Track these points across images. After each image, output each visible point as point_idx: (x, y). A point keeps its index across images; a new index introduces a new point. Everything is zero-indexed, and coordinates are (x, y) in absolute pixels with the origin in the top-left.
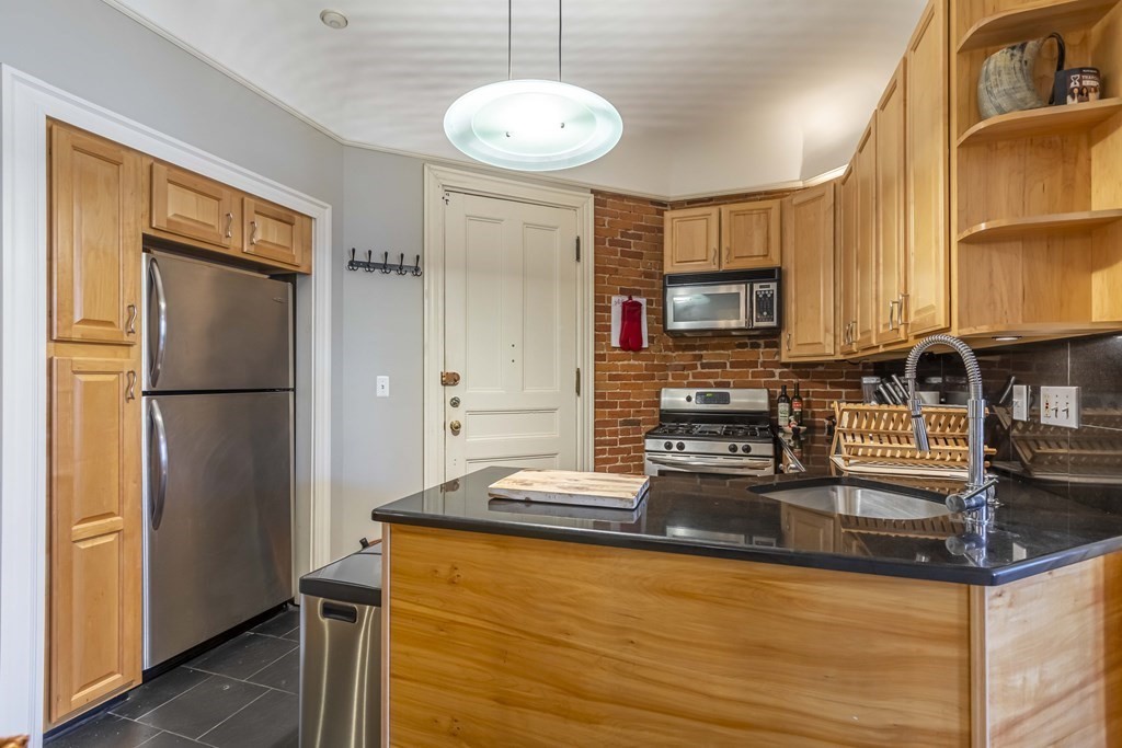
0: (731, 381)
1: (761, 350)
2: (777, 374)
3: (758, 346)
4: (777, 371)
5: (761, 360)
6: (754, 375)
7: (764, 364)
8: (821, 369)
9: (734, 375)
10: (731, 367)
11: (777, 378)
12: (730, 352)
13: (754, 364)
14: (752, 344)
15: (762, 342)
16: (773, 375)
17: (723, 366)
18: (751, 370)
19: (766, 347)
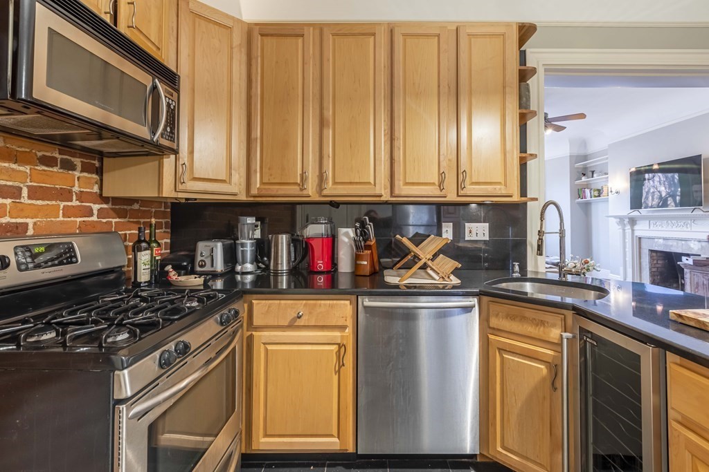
0: (30, 222)
1: (77, 174)
2: (95, 212)
3: (72, 167)
4: (96, 207)
5: (76, 189)
6: (68, 212)
7: (81, 196)
8: (136, 206)
9: (36, 211)
10: (30, 197)
11: (95, 218)
12: (26, 169)
13: (65, 195)
14: (62, 160)
15: (77, 162)
16: (91, 214)
17: (15, 193)
18: (62, 204)
19: (82, 171)
